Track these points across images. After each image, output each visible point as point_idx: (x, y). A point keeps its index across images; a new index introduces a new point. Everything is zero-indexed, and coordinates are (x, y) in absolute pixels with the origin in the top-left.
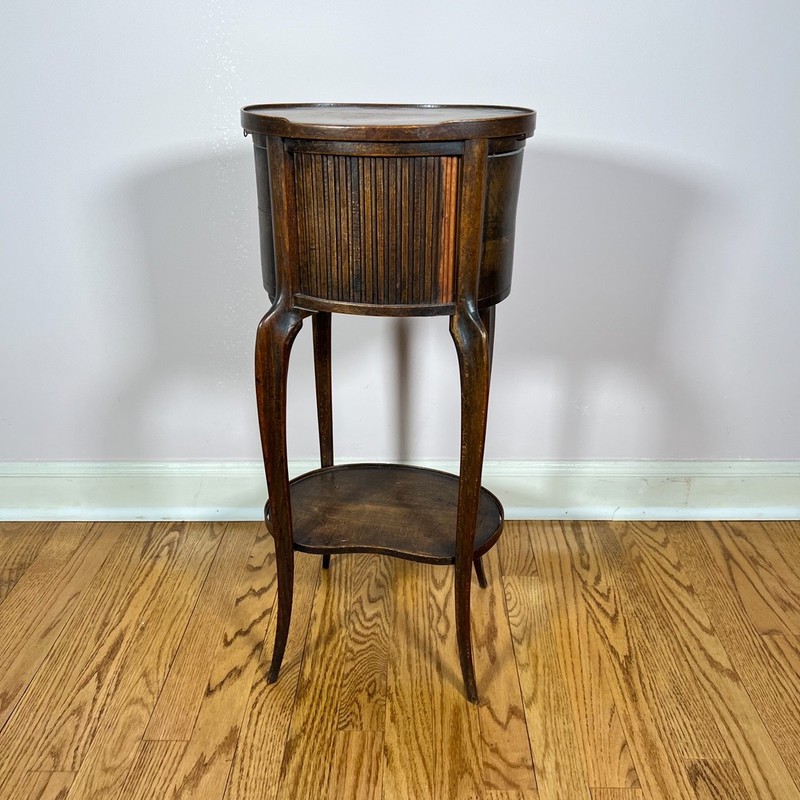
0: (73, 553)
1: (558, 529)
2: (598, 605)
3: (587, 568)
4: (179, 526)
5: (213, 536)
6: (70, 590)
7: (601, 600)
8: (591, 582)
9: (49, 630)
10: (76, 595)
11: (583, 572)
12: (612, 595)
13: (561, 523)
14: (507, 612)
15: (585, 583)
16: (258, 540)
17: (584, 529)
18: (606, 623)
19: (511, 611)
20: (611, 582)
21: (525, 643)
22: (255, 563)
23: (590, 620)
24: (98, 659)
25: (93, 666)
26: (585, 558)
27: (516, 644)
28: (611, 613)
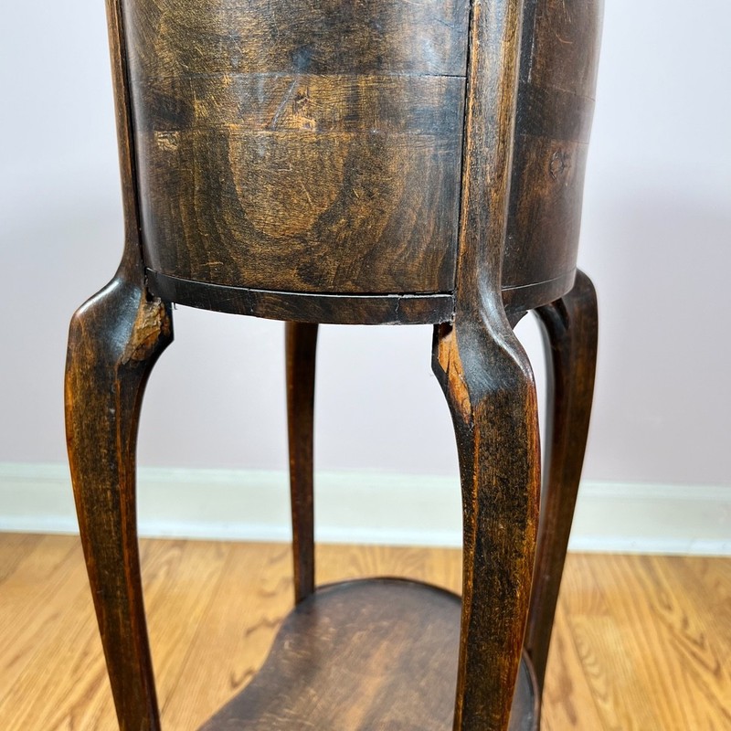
0: (56, 568)
1: (625, 563)
2: (694, 655)
3: (669, 608)
4: (181, 544)
5: (219, 555)
6: (49, 610)
7: (695, 649)
8: (678, 625)
9: (16, 658)
10: (55, 617)
11: (665, 613)
12: (707, 643)
13: (628, 557)
14: (581, 659)
15: (671, 628)
16: (272, 561)
17: (656, 564)
18: (708, 678)
19: (586, 657)
20: (703, 627)
21: (611, 699)
22: (269, 588)
23: (688, 675)
24: (74, 698)
25: (65, 707)
26: (664, 596)
27: (600, 702)
28: (713, 665)
